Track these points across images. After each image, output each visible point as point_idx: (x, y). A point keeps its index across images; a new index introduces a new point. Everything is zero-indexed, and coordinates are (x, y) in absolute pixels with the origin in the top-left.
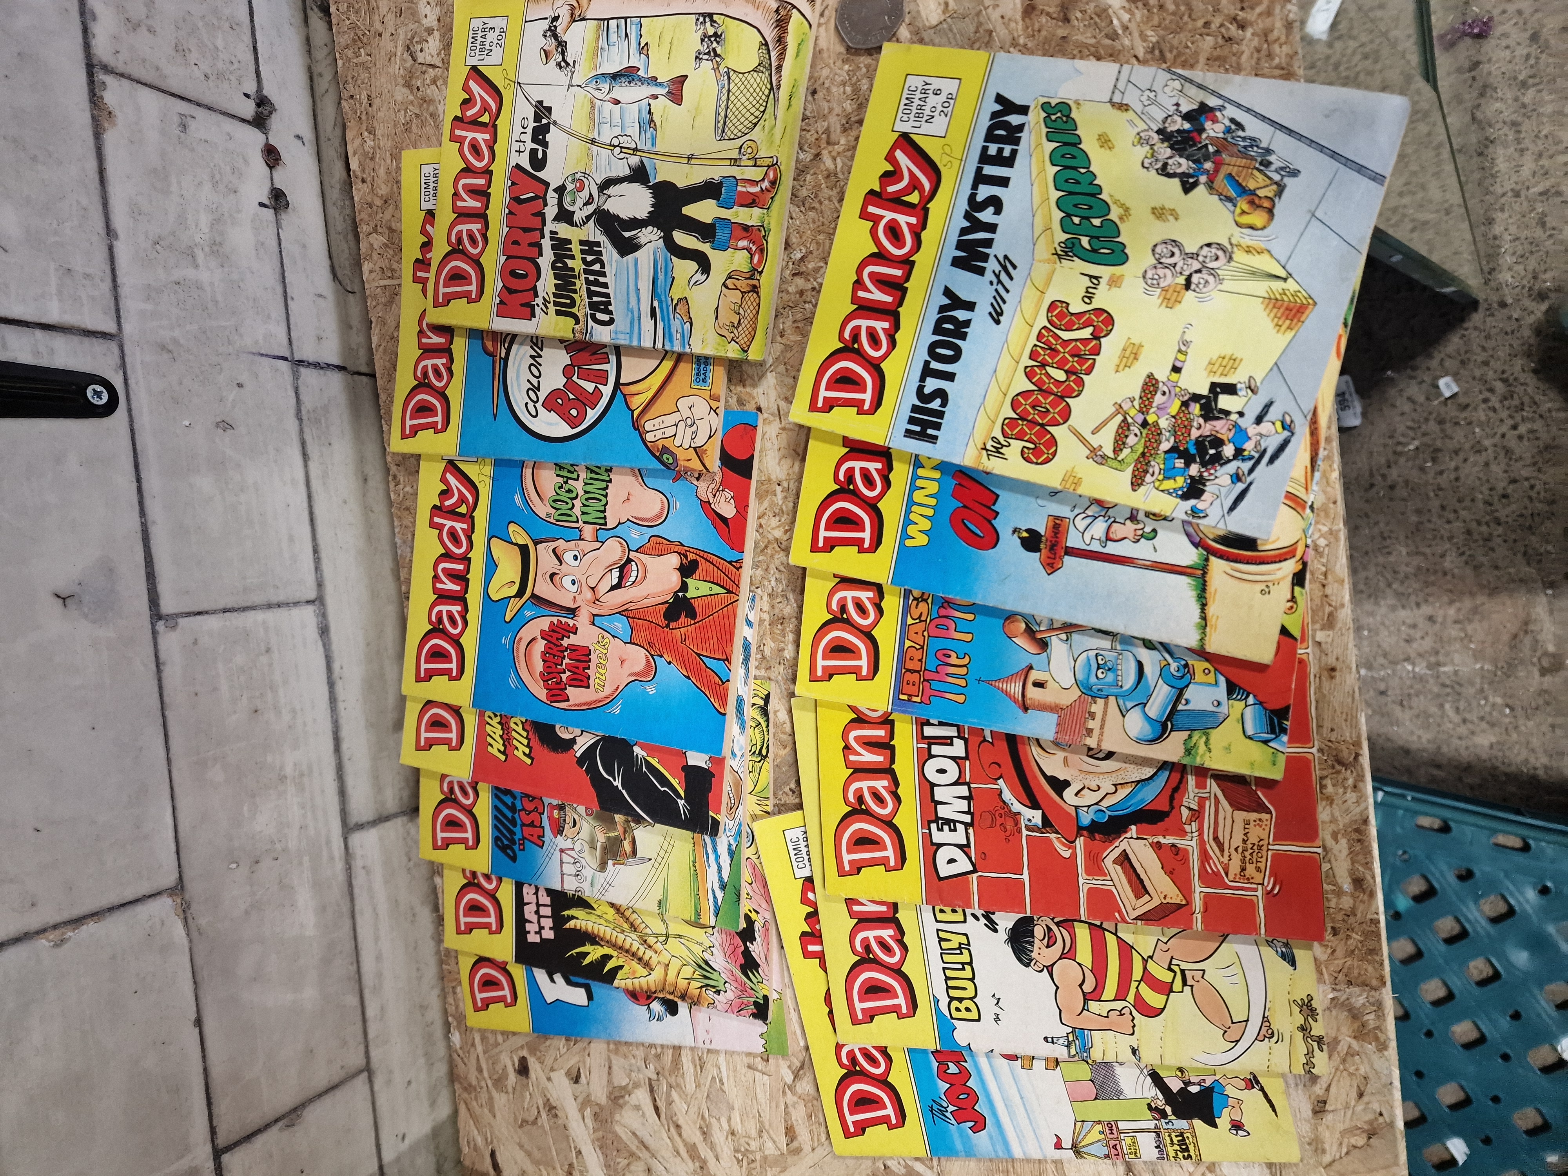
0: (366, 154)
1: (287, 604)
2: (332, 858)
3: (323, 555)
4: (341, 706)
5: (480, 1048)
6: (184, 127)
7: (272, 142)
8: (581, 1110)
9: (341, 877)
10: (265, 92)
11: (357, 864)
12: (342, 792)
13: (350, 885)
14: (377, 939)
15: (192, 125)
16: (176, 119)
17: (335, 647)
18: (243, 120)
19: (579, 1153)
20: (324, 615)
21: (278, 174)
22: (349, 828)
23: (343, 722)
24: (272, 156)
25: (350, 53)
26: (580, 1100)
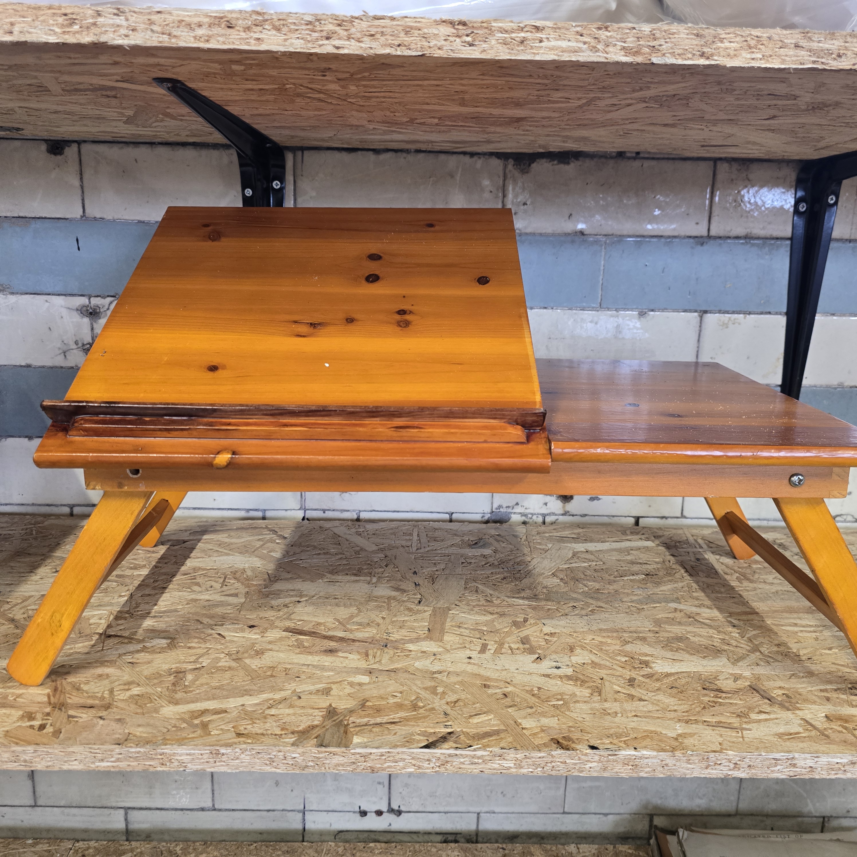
0: (373, 850)
1: (213, 797)
2: (117, 802)
3: (231, 813)
4: (173, 812)
5: (21, 850)
6: (379, 783)
7: (384, 814)
9: (109, 805)
10: (403, 814)
11: (112, 811)
12: (141, 809)
13: (105, 808)
14: (81, 815)
15: (381, 786)
16: (381, 781)
17: (196, 812)
18: (389, 804)
20: (209, 810)
21: (374, 814)
22: (127, 809)
23: (167, 812)
24: (379, 813)
25: (412, 848)
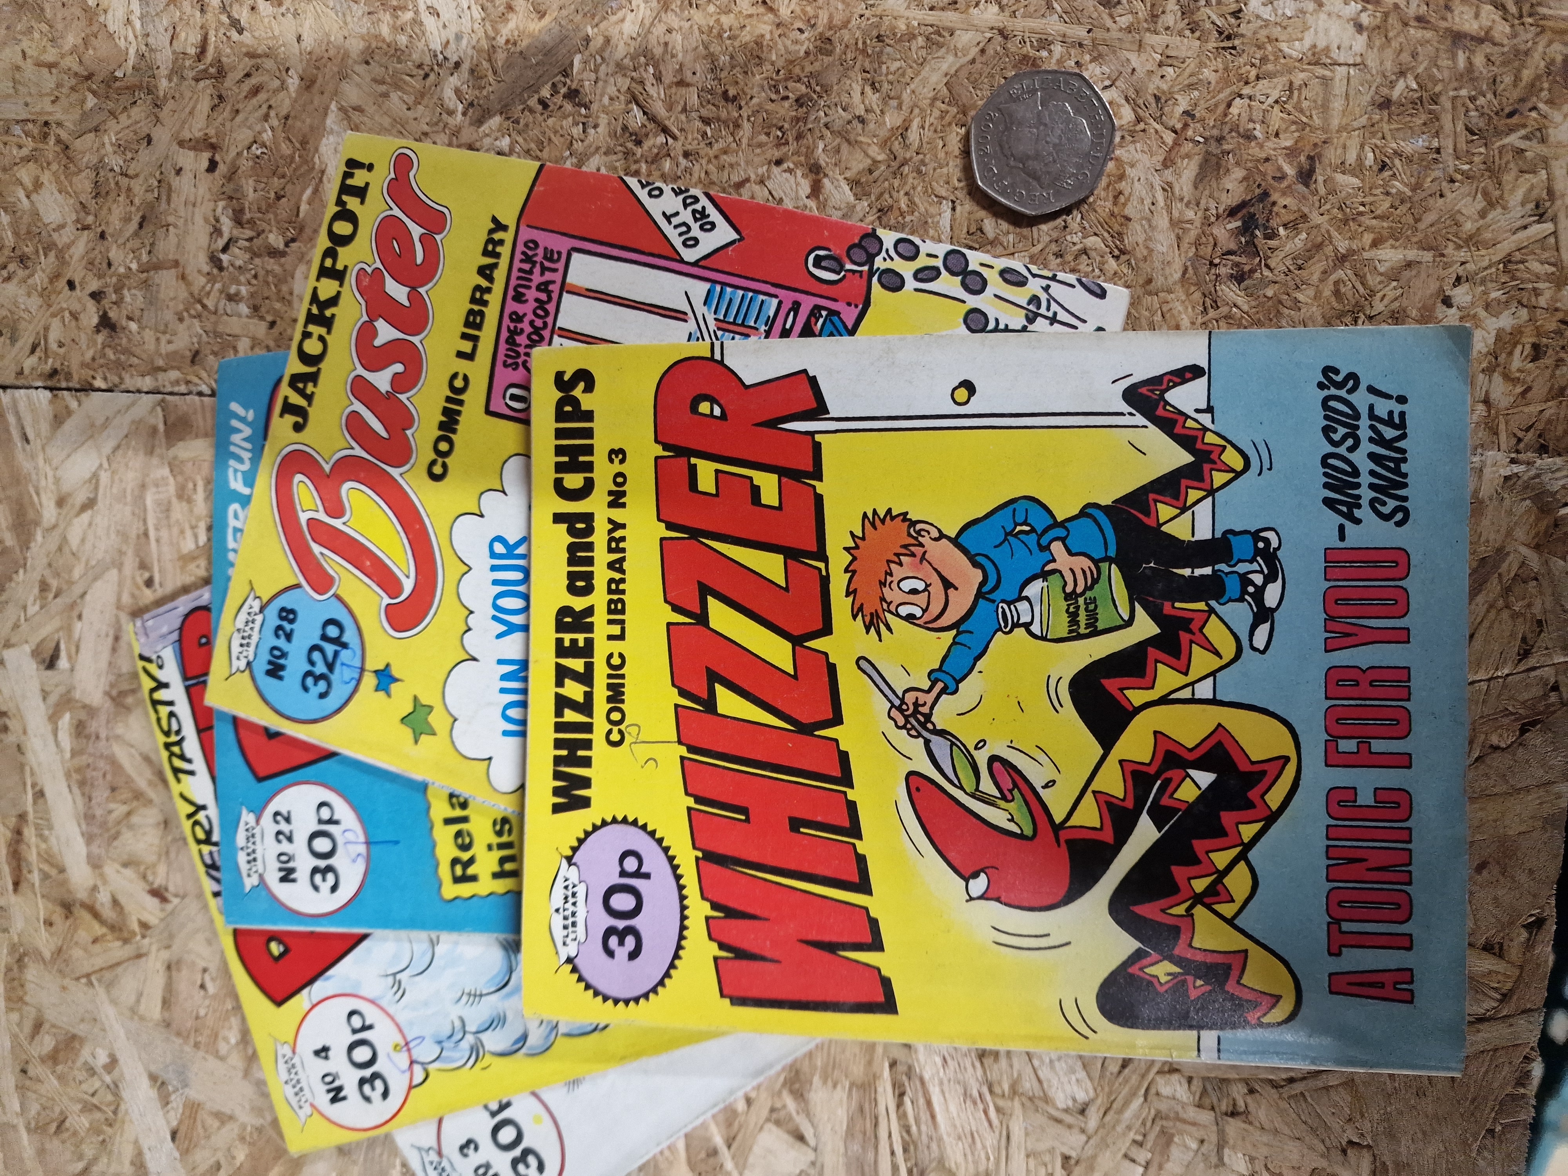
8: (53, 718)
19: (40, 794)
26: (53, 699)
